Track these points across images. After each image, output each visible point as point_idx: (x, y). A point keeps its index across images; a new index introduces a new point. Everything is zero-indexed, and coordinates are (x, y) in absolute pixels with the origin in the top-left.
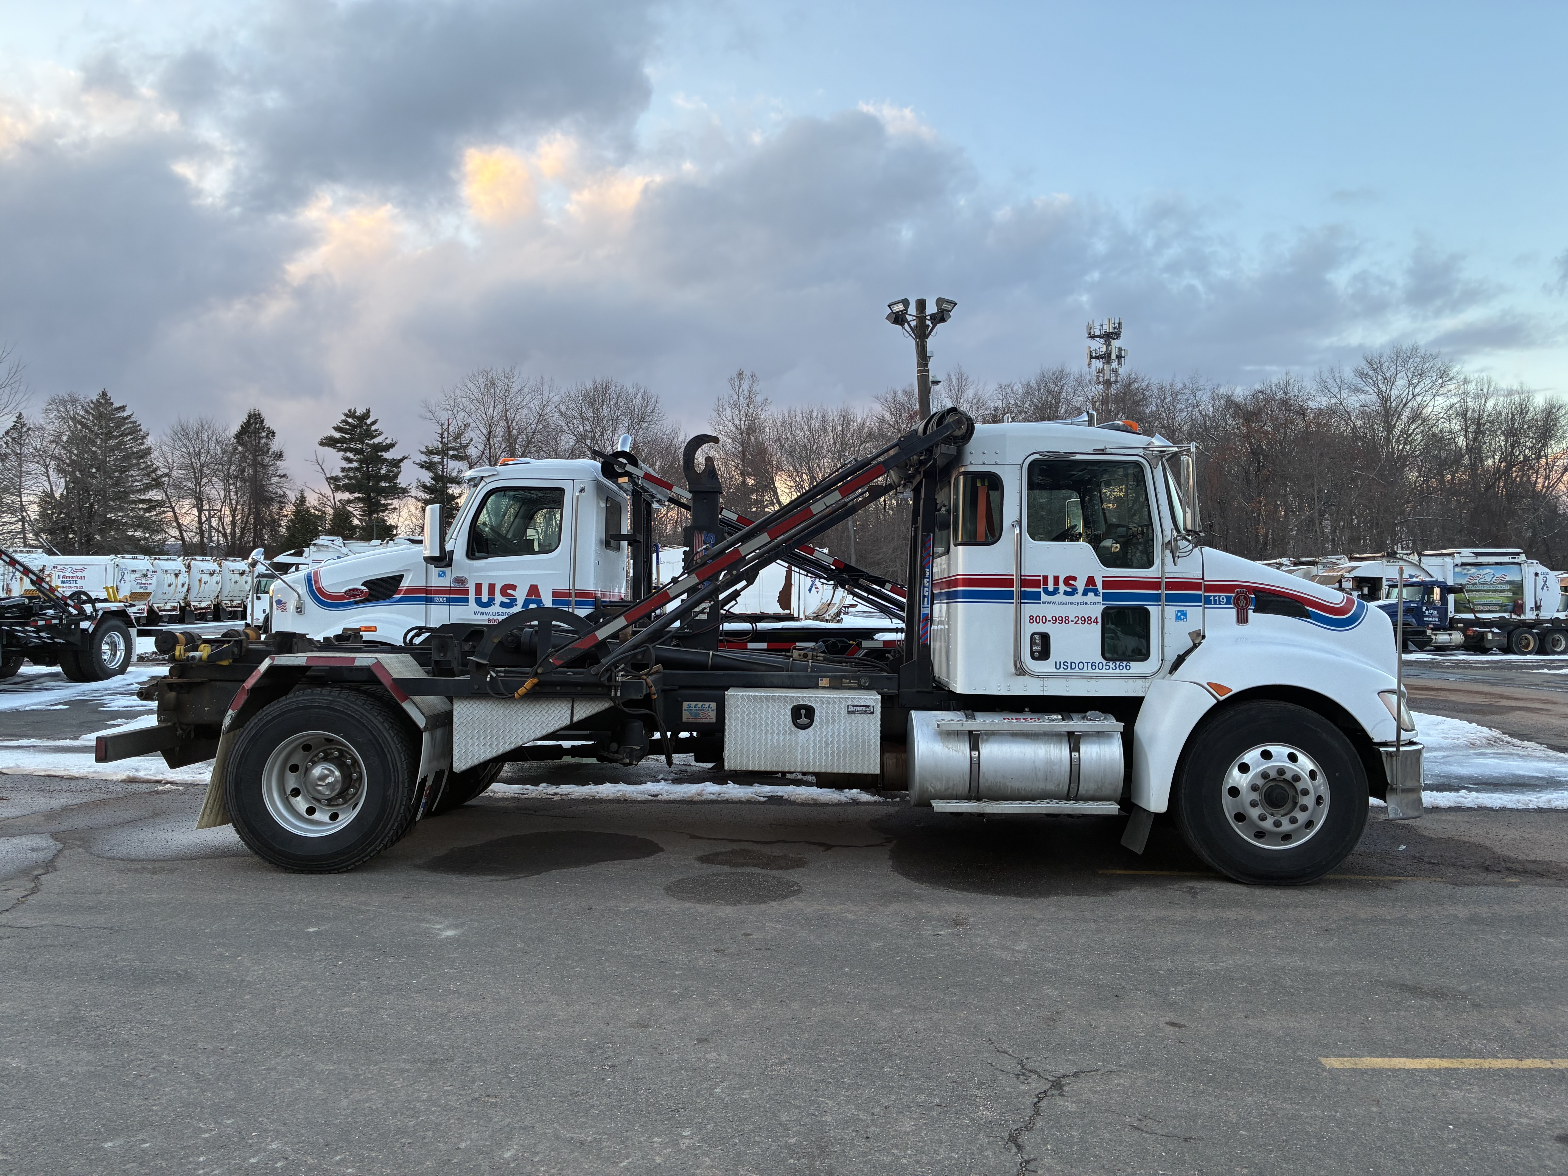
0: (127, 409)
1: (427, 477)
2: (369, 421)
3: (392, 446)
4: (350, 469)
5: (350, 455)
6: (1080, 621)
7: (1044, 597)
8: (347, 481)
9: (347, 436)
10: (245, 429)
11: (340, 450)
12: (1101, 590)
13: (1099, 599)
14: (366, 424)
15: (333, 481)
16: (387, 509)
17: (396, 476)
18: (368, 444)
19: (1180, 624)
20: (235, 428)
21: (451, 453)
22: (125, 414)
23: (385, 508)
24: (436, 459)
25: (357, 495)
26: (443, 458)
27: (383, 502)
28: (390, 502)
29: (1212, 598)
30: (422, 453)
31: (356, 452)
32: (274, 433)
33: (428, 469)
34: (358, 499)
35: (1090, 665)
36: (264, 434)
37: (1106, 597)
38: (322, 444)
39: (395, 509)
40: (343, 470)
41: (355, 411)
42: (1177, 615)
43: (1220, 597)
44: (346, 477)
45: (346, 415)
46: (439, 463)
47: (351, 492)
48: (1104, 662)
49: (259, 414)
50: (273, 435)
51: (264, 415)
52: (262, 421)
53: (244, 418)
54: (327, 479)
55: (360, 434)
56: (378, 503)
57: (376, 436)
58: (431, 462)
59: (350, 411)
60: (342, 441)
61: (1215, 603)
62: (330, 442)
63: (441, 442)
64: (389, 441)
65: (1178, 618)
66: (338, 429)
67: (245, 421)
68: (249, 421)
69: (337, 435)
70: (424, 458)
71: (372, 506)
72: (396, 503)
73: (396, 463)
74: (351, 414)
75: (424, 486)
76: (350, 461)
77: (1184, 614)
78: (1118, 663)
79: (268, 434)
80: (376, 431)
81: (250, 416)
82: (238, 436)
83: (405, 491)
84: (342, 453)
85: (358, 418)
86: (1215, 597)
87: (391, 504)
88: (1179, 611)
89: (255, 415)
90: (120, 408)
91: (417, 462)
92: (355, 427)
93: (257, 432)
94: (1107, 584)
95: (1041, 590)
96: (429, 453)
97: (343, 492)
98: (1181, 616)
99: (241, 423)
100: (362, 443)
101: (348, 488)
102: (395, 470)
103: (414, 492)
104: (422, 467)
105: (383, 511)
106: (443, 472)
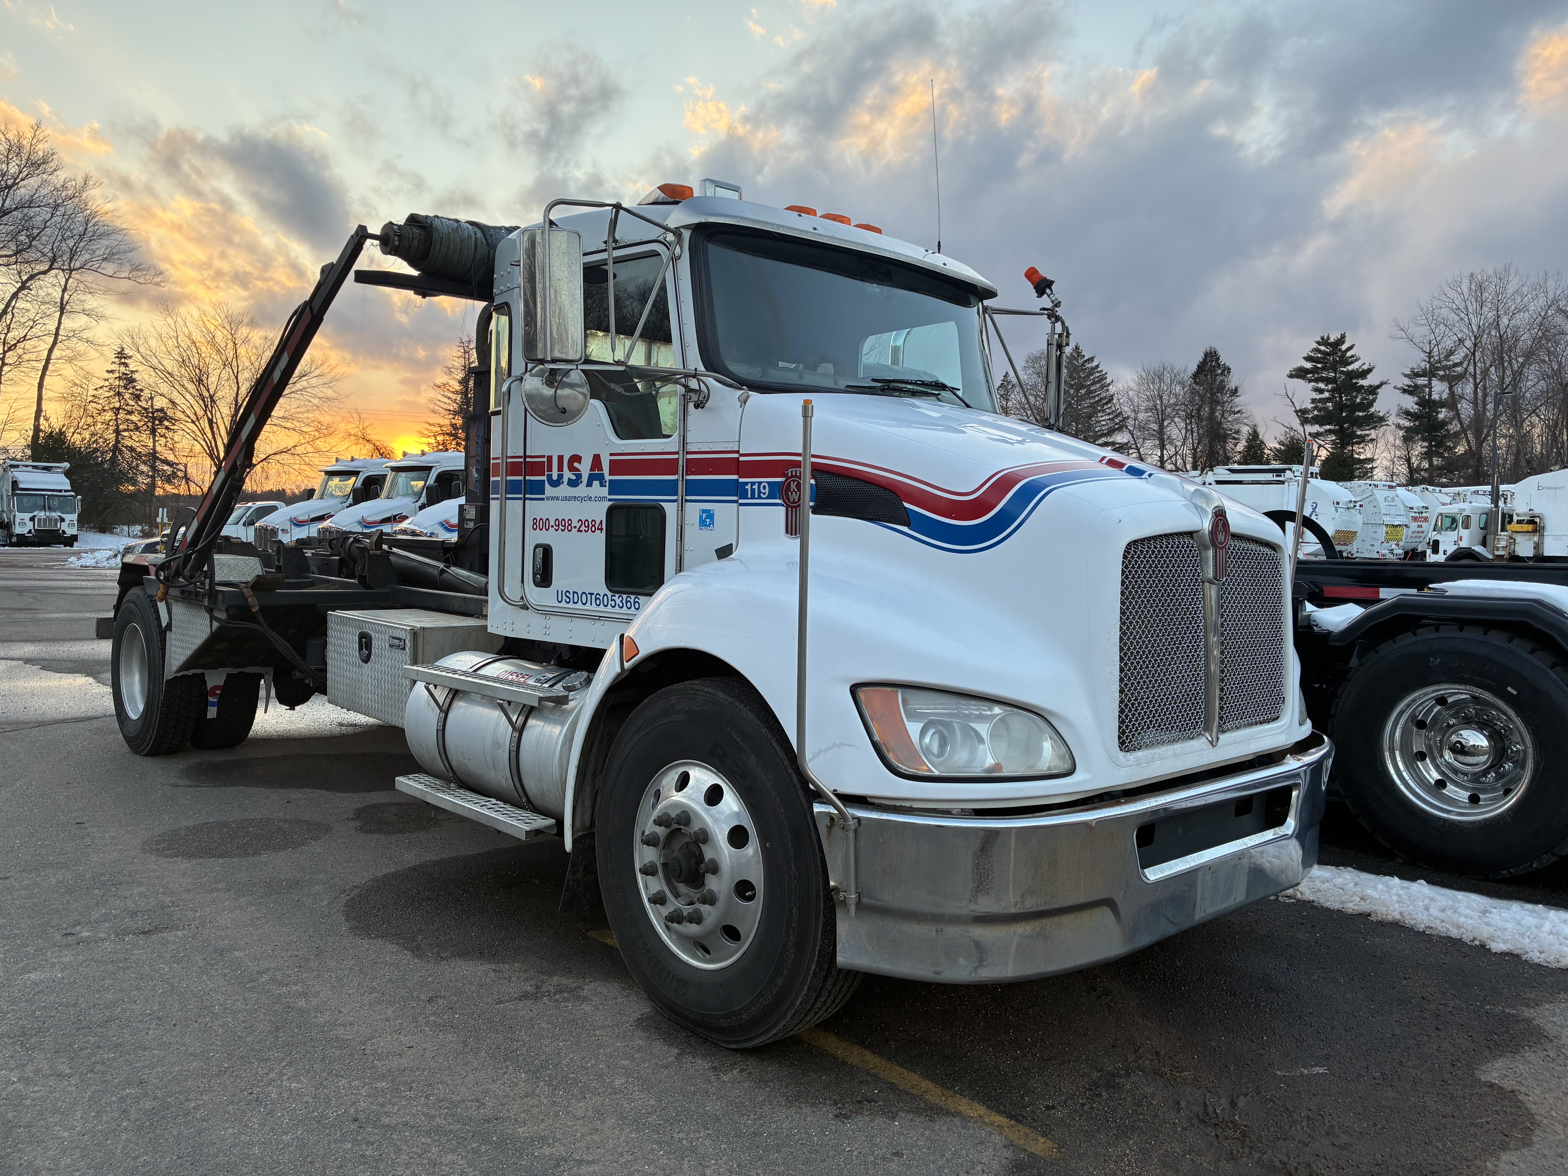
0: (1095, 360)
1: (1410, 403)
2: (1344, 347)
3: (1369, 371)
4: (1320, 400)
5: (1321, 385)
6: (583, 528)
7: (549, 490)
8: (1316, 413)
9: (1319, 366)
10: (1201, 368)
11: (1310, 381)
12: (608, 477)
13: (605, 491)
14: (1340, 350)
15: (1302, 414)
16: (1364, 441)
17: (1371, 404)
18: (1342, 372)
19: (705, 532)
20: (1193, 368)
21: (1441, 373)
22: (1094, 364)
23: (1362, 440)
24: (1422, 381)
25: (1328, 427)
26: (1430, 380)
27: (1359, 433)
28: (1367, 432)
29: (748, 487)
30: (1405, 375)
31: (1327, 381)
32: (1229, 369)
33: (1411, 393)
34: (1329, 432)
35: (593, 597)
36: (1219, 371)
37: (615, 487)
38: (1291, 376)
39: (1372, 440)
40: (1313, 401)
41: (1328, 338)
42: (701, 517)
43: (760, 483)
44: (1315, 408)
45: (1318, 343)
46: (1425, 386)
47: (1321, 425)
48: (609, 594)
49: (1215, 352)
50: (1229, 372)
51: (1220, 352)
52: (1218, 359)
53: (1200, 357)
54: (1296, 412)
55: (1335, 361)
56: (1353, 435)
57: (1352, 363)
58: (1416, 387)
59: (1322, 338)
60: (1314, 370)
61: (753, 497)
62: (1300, 373)
63: (1429, 362)
64: (1365, 367)
65: (702, 523)
66: (1308, 359)
67: (1201, 360)
68: (1205, 360)
69: (1308, 365)
70: (1407, 381)
71: (1345, 438)
72: (1373, 434)
73: (1373, 390)
74: (1324, 341)
75: (1407, 413)
76: (1321, 391)
77: (710, 515)
78: (625, 596)
79: (1223, 371)
80: (1352, 356)
81: (1206, 355)
82: (1195, 376)
83: (1382, 419)
84: (1313, 384)
85: (1331, 345)
86: (753, 484)
87: (1368, 435)
88: (704, 511)
89: (1211, 353)
90: (1089, 359)
91: (1399, 386)
92: (1329, 354)
93: (1212, 370)
94: (617, 467)
95: (544, 478)
96: (1415, 375)
97: (1312, 424)
98: (706, 520)
99: (1197, 363)
100: (1335, 371)
101: (1316, 421)
102: (1371, 397)
103: (1392, 419)
104: (1404, 391)
105: (1359, 443)
106: (1430, 395)
